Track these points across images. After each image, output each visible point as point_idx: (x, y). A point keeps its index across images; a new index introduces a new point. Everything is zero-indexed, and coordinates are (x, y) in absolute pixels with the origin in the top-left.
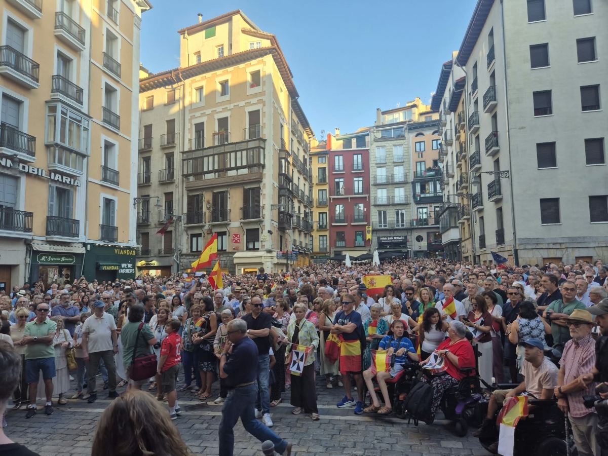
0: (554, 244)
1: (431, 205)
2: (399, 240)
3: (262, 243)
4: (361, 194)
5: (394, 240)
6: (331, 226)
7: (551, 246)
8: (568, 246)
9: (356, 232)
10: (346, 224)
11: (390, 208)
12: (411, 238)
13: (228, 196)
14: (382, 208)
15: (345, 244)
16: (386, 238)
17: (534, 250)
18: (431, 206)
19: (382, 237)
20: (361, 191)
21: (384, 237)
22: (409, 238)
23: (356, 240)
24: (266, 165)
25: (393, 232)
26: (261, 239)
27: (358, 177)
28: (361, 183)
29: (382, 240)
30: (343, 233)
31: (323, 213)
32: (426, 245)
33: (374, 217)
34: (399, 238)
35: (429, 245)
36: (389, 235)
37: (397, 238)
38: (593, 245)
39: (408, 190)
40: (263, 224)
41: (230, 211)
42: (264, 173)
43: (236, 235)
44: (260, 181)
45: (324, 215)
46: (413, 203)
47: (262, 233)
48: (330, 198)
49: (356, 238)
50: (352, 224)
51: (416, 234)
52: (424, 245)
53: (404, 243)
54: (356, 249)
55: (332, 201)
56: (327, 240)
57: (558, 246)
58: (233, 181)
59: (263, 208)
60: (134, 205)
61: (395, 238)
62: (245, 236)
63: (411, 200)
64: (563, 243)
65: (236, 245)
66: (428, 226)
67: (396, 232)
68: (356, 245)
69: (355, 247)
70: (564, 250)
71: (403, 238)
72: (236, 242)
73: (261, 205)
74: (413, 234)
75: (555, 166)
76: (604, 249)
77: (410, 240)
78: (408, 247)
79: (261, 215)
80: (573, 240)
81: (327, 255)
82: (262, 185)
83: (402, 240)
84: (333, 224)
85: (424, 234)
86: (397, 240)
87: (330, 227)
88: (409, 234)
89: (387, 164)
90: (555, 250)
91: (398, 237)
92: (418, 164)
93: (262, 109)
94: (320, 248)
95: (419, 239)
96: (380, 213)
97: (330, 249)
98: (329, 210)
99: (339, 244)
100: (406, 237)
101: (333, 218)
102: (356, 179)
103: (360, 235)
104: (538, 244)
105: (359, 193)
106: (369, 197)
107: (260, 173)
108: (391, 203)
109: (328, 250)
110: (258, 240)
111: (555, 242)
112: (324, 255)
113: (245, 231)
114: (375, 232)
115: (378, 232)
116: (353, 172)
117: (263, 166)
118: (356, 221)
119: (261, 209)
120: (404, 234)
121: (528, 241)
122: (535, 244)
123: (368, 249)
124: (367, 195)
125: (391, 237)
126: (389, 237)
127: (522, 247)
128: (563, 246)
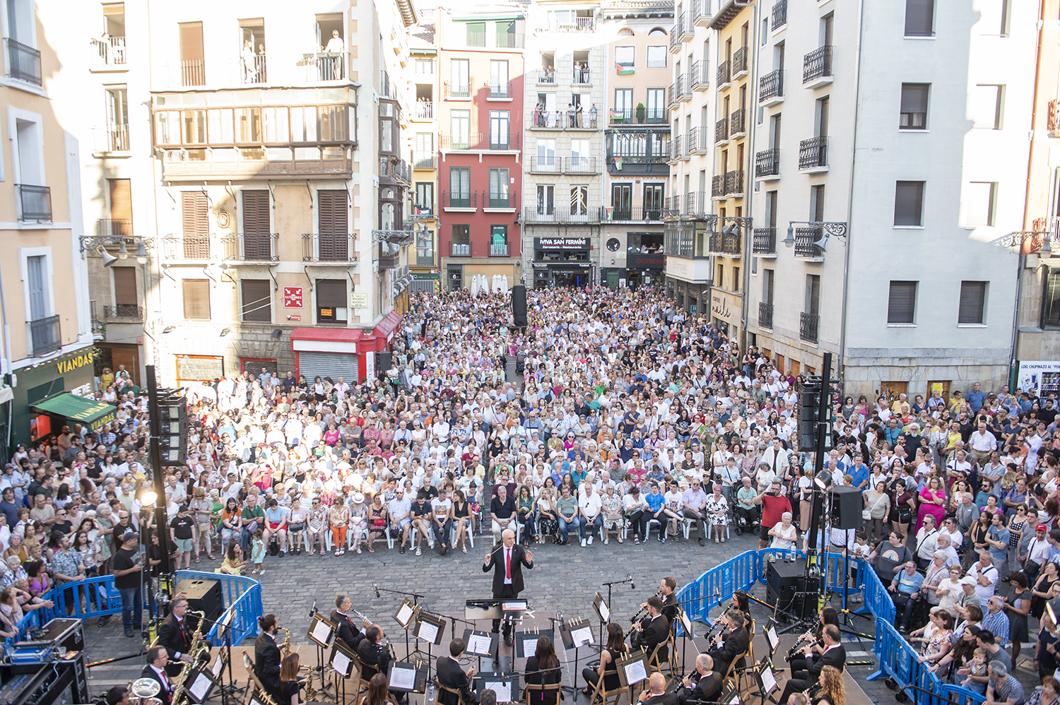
0: (901, 359)
1: (638, 179)
2: (575, 245)
3: (353, 313)
4: (506, 147)
5: (565, 245)
6: (442, 212)
7: (897, 362)
8: (921, 362)
9: (492, 227)
10: (473, 210)
11: (560, 181)
12: (598, 243)
13: (271, 203)
14: (546, 181)
15: (471, 250)
16: (550, 242)
17: (870, 368)
18: (638, 182)
19: (543, 239)
20: (504, 141)
21: (548, 239)
22: (593, 242)
23: (492, 243)
24: (360, 143)
25: (564, 229)
26: (350, 303)
27: (500, 110)
28: (504, 124)
29: (542, 245)
30: (467, 227)
31: (424, 184)
32: (625, 257)
33: (529, 200)
34: (576, 242)
35: (631, 257)
36: (556, 235)
37: (572, 242)
38: (955, 362)
39: (597, 146)
40: (356, 271)
41: (277, 236)
42: (355, 160)
43: (293, 290)
44: (347, 178)
45: (428, 188)
46: (606, 174)
47: (353, 290)
48: (440, 154)
49: (492, 238)
50: (486, 210)
51: (607, 235)
52: (620, 257)
53: (584, 253)
54: (492, 261)
55: (444, 160)
56: (433, 241)
57: (906, 363)
58: (284, 172)
59: (355, 237)
60: (81, 251)
61: (568, 242)
62: (314, 294)
63: (603, 167)
64: (914, 358)
65: (293, 310)
66: (631, 222)
67: (570, 229)
68: (492, 253)
69: (490, 257)
70: (914, 370)
71: (584, 242)
72: (293, 304)
73: (350, 231)
74: (601, 235)
75: (919, 225)
76: (970, 368)
77: (595, 246)
78: (591, 260)
79: (350, 255)
80: (929, 353)
81: (432, 272)
82: (350, 186)
83: (582, 245)
84: (447, 209)
85: (622, 237)
86: (572, 245)
87: (440, 215)
88: (595, 234)
89: (559, 88)
90: (901, 369)
91: (574, 239)
92: (620, 93)
93: (350, 12)
94: (419, 259)
95: (613, 244)
96: (540, 189)
97: (440, 259)
98: (439, 179)
99: (458, 249)
100: (588, 240)
101: (445, 198)
102: (494, 114)
103: (499, 232)
104: (877, 358)
105: (499, 147)
106: (521, 155)
107: (348, 160)
108: (563, 171)
109: (436, 263)
110: (344, 305)
111: (903, 356)
112: (428, 272)
113: (313, 282)
114: (530, 229)
115: (535, 229)
116: (488, 99)
117: (354, 146)
118: (492, 203)
119: (350, 241)
120: (586, 233)
121: (863, 352)
122: (873, 357)
123: (515, 262)
124: (517, 152)
125: (560, 239)
126: (557, 239)
127: (853, 363)
128: (914, 363)
